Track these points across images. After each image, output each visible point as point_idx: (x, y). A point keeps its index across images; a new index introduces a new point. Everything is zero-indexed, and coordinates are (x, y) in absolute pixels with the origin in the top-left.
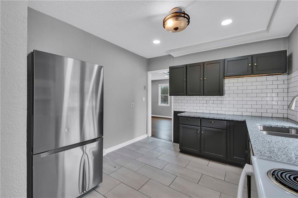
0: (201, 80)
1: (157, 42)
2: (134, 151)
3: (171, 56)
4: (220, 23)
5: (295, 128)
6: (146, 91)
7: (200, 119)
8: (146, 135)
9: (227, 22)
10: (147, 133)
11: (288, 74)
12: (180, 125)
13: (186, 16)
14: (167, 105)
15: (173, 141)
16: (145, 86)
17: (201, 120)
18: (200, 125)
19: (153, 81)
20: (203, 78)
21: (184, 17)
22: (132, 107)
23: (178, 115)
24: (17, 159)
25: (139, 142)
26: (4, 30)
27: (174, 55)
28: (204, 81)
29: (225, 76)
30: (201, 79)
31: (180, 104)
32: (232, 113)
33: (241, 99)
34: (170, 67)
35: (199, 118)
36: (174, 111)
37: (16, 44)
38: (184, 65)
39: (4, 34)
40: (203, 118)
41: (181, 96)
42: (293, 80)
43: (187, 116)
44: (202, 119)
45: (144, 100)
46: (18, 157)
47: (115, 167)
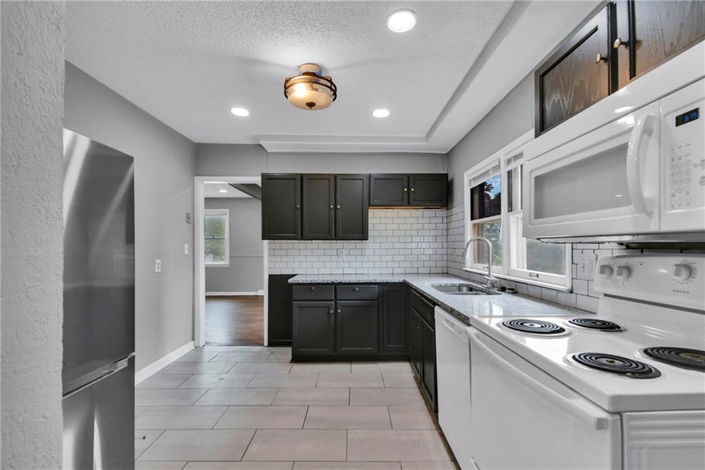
0: (330, 209)
1: (240, 112)
2: (176, 388)
3: (264, 148)
4: (372, 113)
5: (466, 285)
6: (190, 226)
7: (333, 286)
8: (192, 342)
9: (381, 113)
10: (193, 339)
11: (448, 209)
12: (294, 302)
13: (333, 87)
14: (222, 263)
15: (266, 343)
16: (189, 214)
17: (335, 288)
18: (334, 298)
19: (208, 198)
20: (335, 206)
21: (330, 88)
22: (157, 270)
23: (290, 281)
24: (45, 420)
25: (178, 364)
26: (18, 41)
27: (270, 146)
28: (337, 211)
29: (371, 204)
30: (332, 207)
31: (284, 259)
32: (377, 271)
33: (390, 246)
34: (262, 174)
35: (333, 283)
36: (270, 275)
37: (43, 89)
38: (297, 175)
39: (19, 54)
40: (340, 284)
41: (286, 241)
42: (454, 218)
43: (309, 282)
44: (337, 286)
45: (186, 252)
46: (46, 415)
47: (144, 438)
